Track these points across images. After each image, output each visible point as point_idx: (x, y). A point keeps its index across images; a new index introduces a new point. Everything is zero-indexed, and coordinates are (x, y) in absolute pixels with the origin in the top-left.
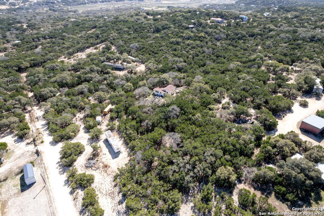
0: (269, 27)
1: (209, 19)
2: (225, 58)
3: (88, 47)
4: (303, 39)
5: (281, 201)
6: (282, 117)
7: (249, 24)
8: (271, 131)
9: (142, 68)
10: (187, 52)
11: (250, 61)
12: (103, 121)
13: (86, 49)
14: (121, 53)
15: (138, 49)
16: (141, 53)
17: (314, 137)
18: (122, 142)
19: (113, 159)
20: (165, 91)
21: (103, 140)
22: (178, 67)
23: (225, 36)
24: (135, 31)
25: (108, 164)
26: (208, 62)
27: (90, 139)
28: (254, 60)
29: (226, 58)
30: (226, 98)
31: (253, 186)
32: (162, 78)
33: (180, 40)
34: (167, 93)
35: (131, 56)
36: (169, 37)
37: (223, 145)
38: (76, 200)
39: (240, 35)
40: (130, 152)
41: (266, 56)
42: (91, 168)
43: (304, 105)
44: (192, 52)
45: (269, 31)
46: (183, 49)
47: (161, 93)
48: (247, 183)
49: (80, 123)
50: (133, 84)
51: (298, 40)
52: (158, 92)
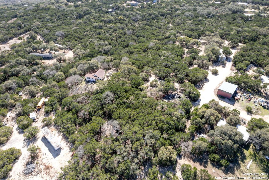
0: (175, 7)
1: (125, 3)
2: (144, 37)
3: (11, 38)
4: (202, 16)
5: (216, 167)
6: (202, 87)
7: (159, 5)
8: (196, 102)
9: (70, 55)
10: (111, 35)
11: (166, 38)
12: (38, 117)
13: (9, 41)
14: (47, 41)
15: (64, 37)
16: (67, 40)
17: (228, 101)
18: (61, 137)
19: (55, 157)
20: (96, 77)
21: (41, 138)
22: (104, 50)
23: (141, 18)
24: (59, 18)
25: (50, 165)
26: (131, 43)
27: (27, 139)
28: (169, 37)
29: (146, 37)
30: (152, 75)
31: (191, 158)
32: (92, 64)
33: (102, 24)
34: (98, 77)
35: (58, 43)
36: (92, 22)
37: (160, 125)
39: (153, 15)
40: (72, 147)
41: (178, 33)
42: (30, 174)
43: (215, 73)
44: (115, 35)
45: (176, 10)
46: (106, 33)
47: (92, 79)
48: (186, 157)
49: (12, 123)
50: (64, 73)
51: (199, 17)
52: (89, 78)
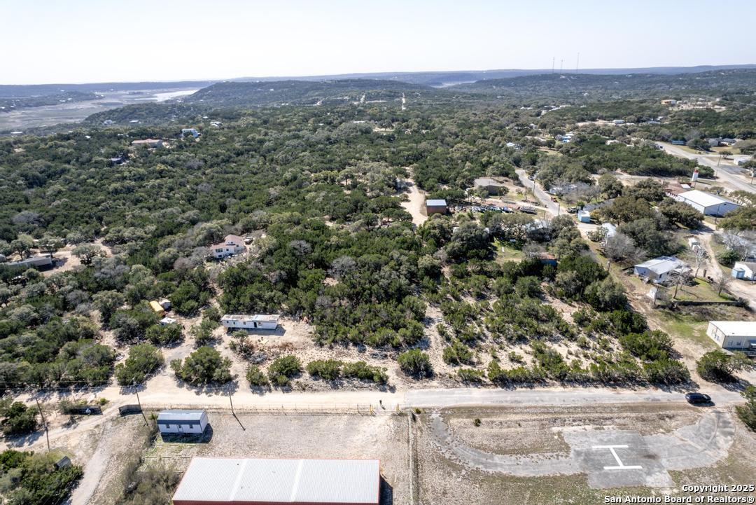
0: (254, 138)
4: (320, 143)
19: (281, 335)
20: (233, 245)
21: (224, 334)
23: (202, 163)
25: (285, 343)
27: (198, 346)
32: (210, 229)
38: (307, 388)
40: (294, 318)
42: (268, 360)
43: (406, 199)
44: (177, 196)
45: (260, 143)
47: (228, 250)
51: (315, 145)
52: (222, 251)
